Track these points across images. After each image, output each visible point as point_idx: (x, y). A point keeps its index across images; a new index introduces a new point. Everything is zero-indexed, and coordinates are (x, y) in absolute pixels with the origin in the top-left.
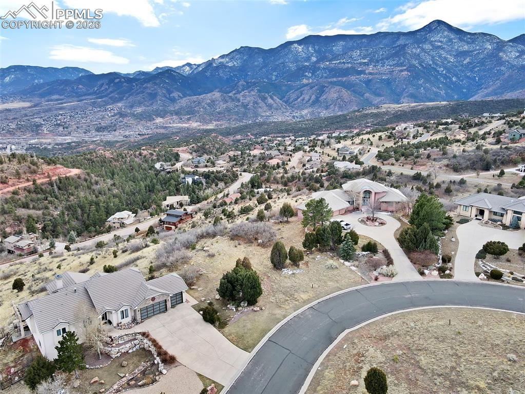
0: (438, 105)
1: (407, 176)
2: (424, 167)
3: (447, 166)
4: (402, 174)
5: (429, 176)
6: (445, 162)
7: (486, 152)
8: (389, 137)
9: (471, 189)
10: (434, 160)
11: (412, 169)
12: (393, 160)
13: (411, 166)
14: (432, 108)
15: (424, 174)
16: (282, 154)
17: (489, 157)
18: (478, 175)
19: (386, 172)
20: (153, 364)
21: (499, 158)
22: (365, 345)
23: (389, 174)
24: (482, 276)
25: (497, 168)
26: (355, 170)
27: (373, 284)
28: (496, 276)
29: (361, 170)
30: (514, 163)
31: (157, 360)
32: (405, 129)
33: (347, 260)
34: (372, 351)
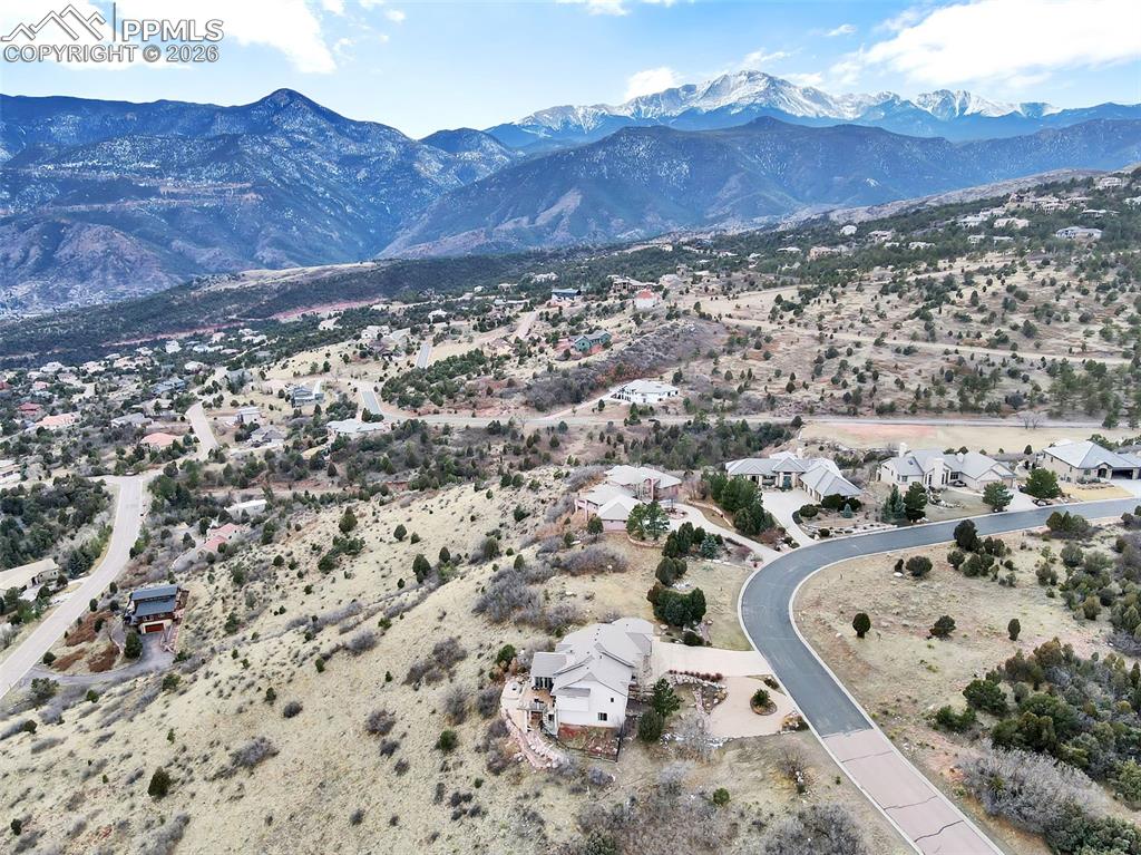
0: (359, 270)
1: (477, 430)
2: (491, 410)
3: (526, 404)
4: (467, 427)
5: (511, 424)
6: (519, 398)
7: (565, 374)
8: (363, 356)
9: (577, 435)
10: (501, 396)
11: (474, 416)
12: (428, 405)
13: (470, 412)
14: (351, 276)
15: (504, 422)
16: (155, 419)
17: (576, 384)
18: (574, 412)
19: (436, 427)
20: (704, 688)
21: (584, 381)
22: (813, 614)
23: (447, 430)
24: (817, 537)
25: (589, 397)
26: (379, 433)
27: (757, 570)
28: (825, 534)
29: (388, 431)
30: (604, 387)
31: (706, 683)
32: (380, 336)
33: (713, 558)
34: (823, 614)
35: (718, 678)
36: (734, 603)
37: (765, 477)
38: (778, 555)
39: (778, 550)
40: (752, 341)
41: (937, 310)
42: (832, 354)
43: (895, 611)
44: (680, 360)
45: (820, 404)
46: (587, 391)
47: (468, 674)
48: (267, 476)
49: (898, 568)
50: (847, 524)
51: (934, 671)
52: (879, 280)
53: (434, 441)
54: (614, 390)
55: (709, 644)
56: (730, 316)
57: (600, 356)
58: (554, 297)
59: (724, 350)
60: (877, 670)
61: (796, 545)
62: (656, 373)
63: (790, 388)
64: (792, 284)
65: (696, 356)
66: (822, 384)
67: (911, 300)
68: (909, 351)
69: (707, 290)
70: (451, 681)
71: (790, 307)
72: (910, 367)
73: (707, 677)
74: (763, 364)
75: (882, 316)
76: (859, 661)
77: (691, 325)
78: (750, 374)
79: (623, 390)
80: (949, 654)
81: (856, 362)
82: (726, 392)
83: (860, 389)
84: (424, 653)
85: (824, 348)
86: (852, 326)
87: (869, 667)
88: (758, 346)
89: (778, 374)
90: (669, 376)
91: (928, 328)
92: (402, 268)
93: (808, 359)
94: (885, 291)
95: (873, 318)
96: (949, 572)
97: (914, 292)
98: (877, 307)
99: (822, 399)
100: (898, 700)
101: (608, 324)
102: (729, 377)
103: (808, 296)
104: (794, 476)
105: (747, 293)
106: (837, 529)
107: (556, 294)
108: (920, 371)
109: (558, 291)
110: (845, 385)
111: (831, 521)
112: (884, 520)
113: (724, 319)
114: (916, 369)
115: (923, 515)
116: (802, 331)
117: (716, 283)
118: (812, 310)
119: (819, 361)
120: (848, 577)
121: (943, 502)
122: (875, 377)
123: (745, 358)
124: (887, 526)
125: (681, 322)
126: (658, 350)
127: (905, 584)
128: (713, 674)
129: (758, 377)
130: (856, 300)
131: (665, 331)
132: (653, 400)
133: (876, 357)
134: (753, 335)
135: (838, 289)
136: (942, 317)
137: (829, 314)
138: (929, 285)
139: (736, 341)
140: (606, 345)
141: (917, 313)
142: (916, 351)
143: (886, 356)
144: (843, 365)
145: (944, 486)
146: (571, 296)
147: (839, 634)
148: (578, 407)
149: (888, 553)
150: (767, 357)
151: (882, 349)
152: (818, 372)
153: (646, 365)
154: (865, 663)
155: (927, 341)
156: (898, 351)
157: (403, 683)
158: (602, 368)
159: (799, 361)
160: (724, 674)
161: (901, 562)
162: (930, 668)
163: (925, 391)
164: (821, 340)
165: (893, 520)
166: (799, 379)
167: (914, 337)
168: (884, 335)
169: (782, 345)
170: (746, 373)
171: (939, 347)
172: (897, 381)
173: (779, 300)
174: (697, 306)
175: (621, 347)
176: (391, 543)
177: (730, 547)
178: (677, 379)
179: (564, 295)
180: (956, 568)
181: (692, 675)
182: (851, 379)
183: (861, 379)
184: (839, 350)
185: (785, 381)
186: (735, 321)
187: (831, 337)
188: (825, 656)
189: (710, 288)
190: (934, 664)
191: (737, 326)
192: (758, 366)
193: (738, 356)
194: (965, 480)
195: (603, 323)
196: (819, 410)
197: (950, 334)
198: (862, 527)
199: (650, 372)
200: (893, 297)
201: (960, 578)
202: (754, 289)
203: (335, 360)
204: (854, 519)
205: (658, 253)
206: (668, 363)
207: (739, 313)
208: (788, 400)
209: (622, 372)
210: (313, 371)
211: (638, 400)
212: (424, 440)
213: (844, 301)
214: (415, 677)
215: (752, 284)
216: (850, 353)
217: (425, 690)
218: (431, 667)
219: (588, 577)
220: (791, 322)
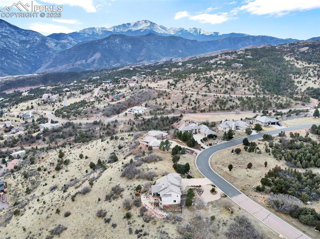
1: (90, 124)
2: (93, 117)
3: (103, 115)
4: (87, 123)
5: (100, 121)
7: (114, 106)
8: (45, 103)
9: (121, 123)
10: (95, 113)
11: (88, 119)
14: (30, 78)
15: (98, 121)
17: (118, 108)
18: (118, 117)
19: (77, 124)
20: (197, 189)
21: (120, 107)
22: (216, 166)
23: (80, 124)
24: (209, 146)
25: (122, 112)
26: (58, 127)
27: (197, 156)
28: (210, 145)
29: (61, 126)
30: (126, 109)
31: (197, 188)
32: (49, 97)
33: (184, 154)
34: (219, 166)
35: (200, 186)
36: (195, 165)
37: (190, 131)
38: (201, 152)
39: (200, 150)
40: (165, 94)
41: (210, 85)
42: (186, 97)
43: (236, 163)
44: (145, 100)
45: (186, 110)
46: (121, 110)
47: (127, 195)
48: (20, 143)
49: (232, 152)
50: (215, 142)
51: (251, 177)
52: (194, 77)
53: (77, 128)
54: (129, 109)
55: (194, 178)
56: (157, 88)
57: (122, 100)
58: (103, 84)
59: (157, 97)
60: (237, 179)
61: (204, 149)
62: (139, 104)
63: (178, 107)
64: (171, 78)
65: (150, 99)
66: (185, 105)
67: (203, 82)
68: (205, 96)
69: (148, 80)
70: (122, 198)
71: (172, 85)
72: (206, 100)
73: (197, 186)
74: (169, 100)
75: (197, 86)
76: (232, 177)
77: (147, 90)
78: (166, 103)
79: (132, 109)
80: (253, 172)
81: (193, 99)
82: (160, 109)
83: (196, 106)
84: (109, 191)
85: (184, 95)
86: (190, 89)
87: (235, 178)
88: (166, 96)
89: (173, 103)
90: (144, 104)
91: (209, 89)
92: (48, 76)
93: (180, 99)
94: (196, 80)
95: (195, 87)
96: (245, 152)
97: (203, 80)
98: (195, 84)
99: (186, 109)
100: (245, 186)
101: (122, 91)
102: (160, 104)
103: (176, 82)
104: (197, 130)
105: (160, 81)
106: (213, 143)
107: (104, 83)
108: (209, 101)
109: (104, 82)
110: (192, 105)
111: (211, 141)
112: (224, 140)
113: (155, 89)
114: (208, 100)
115: (233, 137)
116: (177, 91)
117: (150, 78)
118: (179, 85)
119: (183, 99)
120: (221, 155)
121: (236, 134)
122: (199, 103)
123: (164, 99)
124: (225, 141)
125: (144, 89)
126: (139, 98)
127: (235, 156)
128: (198, 185)
129: (168, 104)
130: (190, 82)
131: (140, 92)
132: (141, 112)
133: (198, 97)
134: (164, 93)
135: (184, 80)
136: (211, 86)
137: (183, 86)
138: (206, 78)
139: (160, 94)
140: (124, 97)
141: (205, 86)
142: (207, 95)
143: (200, 97)
144: (190, 100)
145: (235, 130)
146: (109, 83)
147: (224, 171)
148: (119, 115)
149: (228, 148)
150: (169, 98)
151: (199, 95)
152: (184, 102)
153: (137, 102)
154: (234, 177)
155: (209, 93)
156: (203, 95)
157: (105, 201)
158: (124, 103)
159: (178, 99)
160: (201, 185)
161: (233, 150)
162: (250, 176)
163: (211, 106)
164: (182, 93)
165: (226, 140)
166: (179, 104)
167: (206, 92)
168: (198, 91)
169: (173, 95)
170: (165, 103)
171: (212, 94)
172: (204, 104)
173: (169, 83)
174: (147, 85)
175: (128, 97)
176: (78, 159)
177: (188, 151)
178: (146, 106)
179: (106, 83)
180: (246, 150)
181: (193, 186)
182: (193, 103)
183: (195, 103)
184: (188, 96)
185: (175, 105)
186: (159, 89)
187: (185, 92)
188: (223, 177)
189: (149, 80)
190: (250, 175)
191: (159, 90)
192: (168, 101)
193: (161, 98)
194: (239, 128)
195: (120, 91)
196: (186, 112)
197: (214, 91)
198: (219, 142)
199: (138, 104)
200: (198, 81)
201: (248, 153)
202: (161, 80)
203: (35, 105)
204: (216, 140)
205: (128, 70)
206: (143, 101)
207: (159, 87)
208: (178, 110)
209: (130, 104)
210: (28, 108)
211: (136, 112)
212: (74, 127)
213: (186, 83)
214: (108, 198)
215: (160, 78)
216: (191, 97)
217: (113, 202)
218: (113, 195)
219: (153, 163)
220: (174, 89)
